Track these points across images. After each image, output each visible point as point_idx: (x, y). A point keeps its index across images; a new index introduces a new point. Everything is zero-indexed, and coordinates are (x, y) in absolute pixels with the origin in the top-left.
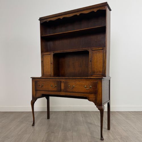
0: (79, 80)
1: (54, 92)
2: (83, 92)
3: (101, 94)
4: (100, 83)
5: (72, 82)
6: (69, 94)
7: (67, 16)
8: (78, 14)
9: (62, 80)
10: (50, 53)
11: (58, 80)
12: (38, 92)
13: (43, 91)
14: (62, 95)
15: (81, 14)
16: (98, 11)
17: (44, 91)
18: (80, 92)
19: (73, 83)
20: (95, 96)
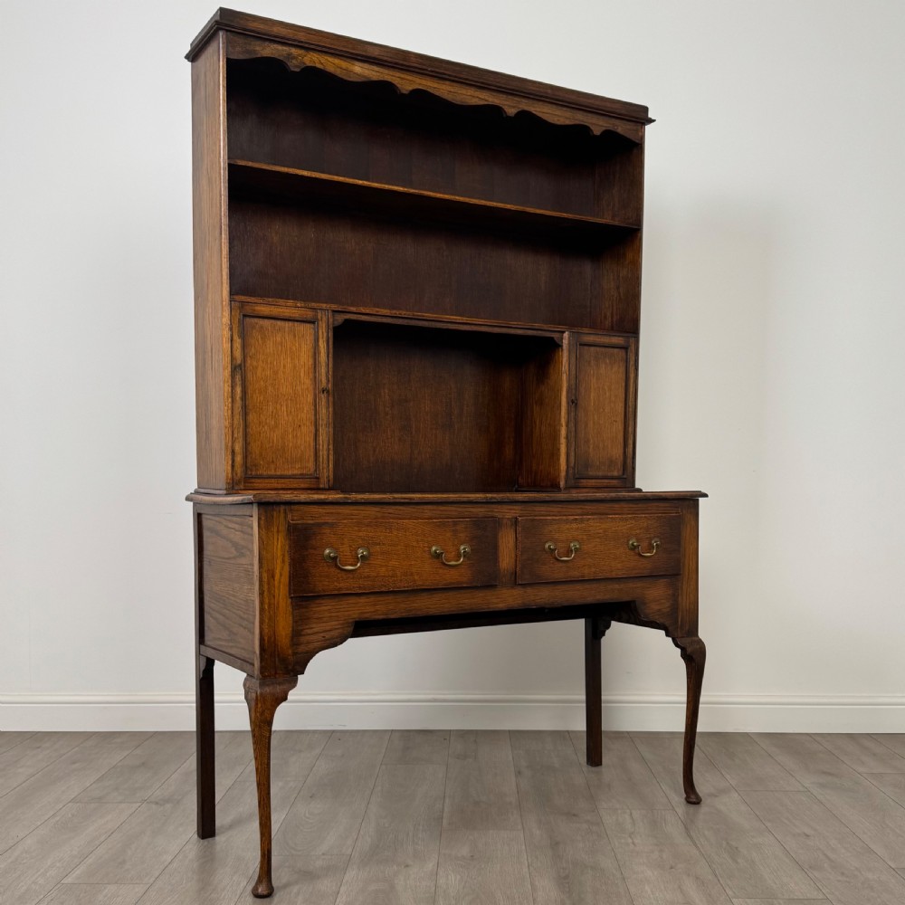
0: (602, 507)
1: (451, 594)
2: (621, 574)
3: (694, 577)
4: (693, 523)
5: (567, 522)
6: (543, 596)
7: (443, 90)
8: (511, 107)
9: (505, 508)
10: (310, 314)
11: (480, 511)
12: (324, 608)
13: (363, 600)
14: (501, 606)
15: (524, 115)
16: (609, 135)
17: (372, 598)
18: (608, 575)
19: (574, 526)
20: (670, 592)
